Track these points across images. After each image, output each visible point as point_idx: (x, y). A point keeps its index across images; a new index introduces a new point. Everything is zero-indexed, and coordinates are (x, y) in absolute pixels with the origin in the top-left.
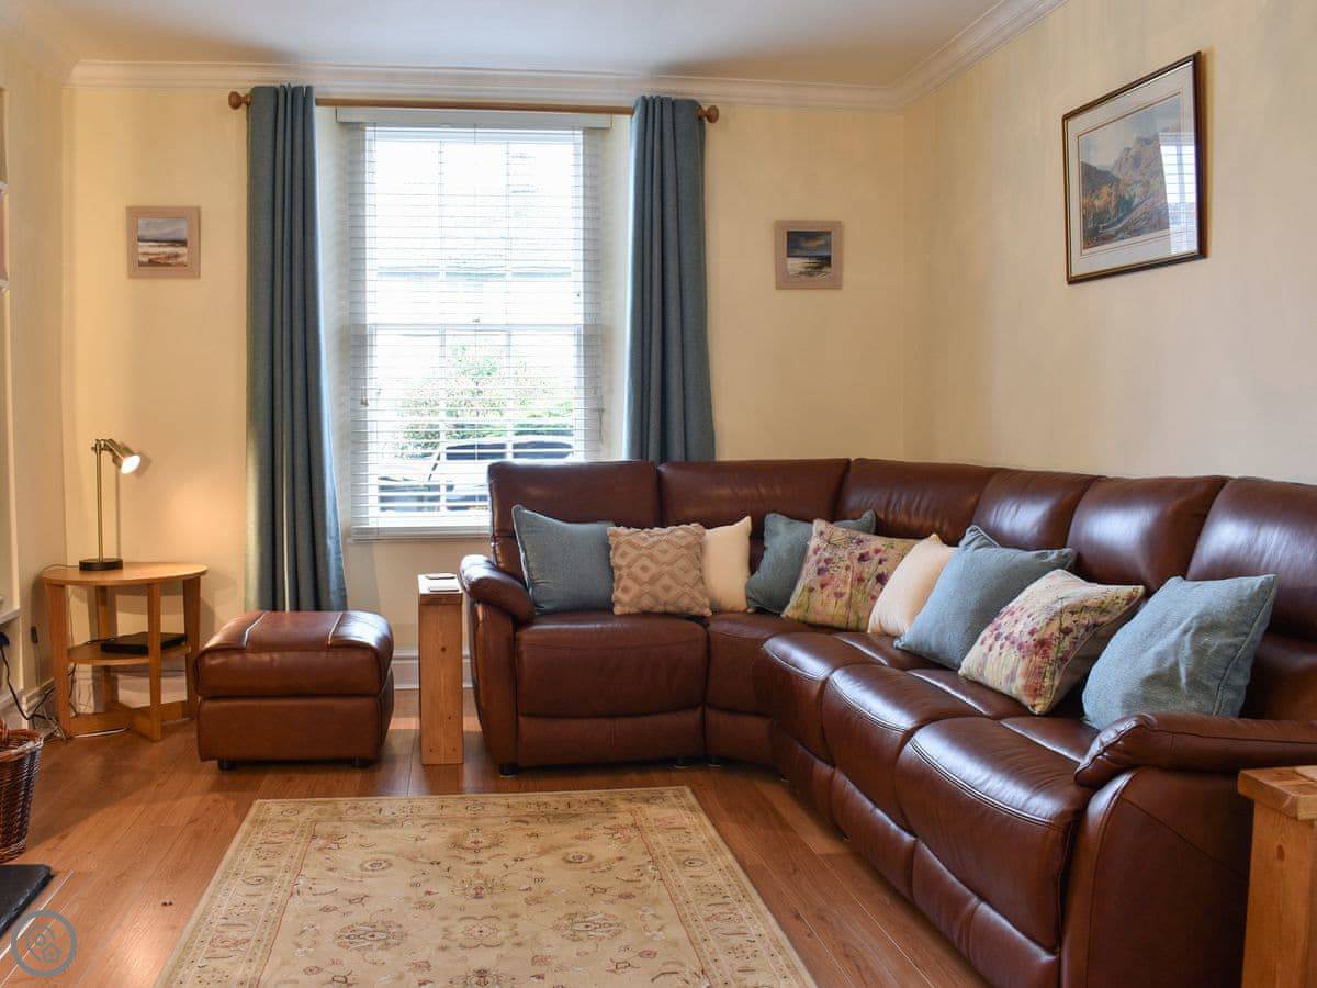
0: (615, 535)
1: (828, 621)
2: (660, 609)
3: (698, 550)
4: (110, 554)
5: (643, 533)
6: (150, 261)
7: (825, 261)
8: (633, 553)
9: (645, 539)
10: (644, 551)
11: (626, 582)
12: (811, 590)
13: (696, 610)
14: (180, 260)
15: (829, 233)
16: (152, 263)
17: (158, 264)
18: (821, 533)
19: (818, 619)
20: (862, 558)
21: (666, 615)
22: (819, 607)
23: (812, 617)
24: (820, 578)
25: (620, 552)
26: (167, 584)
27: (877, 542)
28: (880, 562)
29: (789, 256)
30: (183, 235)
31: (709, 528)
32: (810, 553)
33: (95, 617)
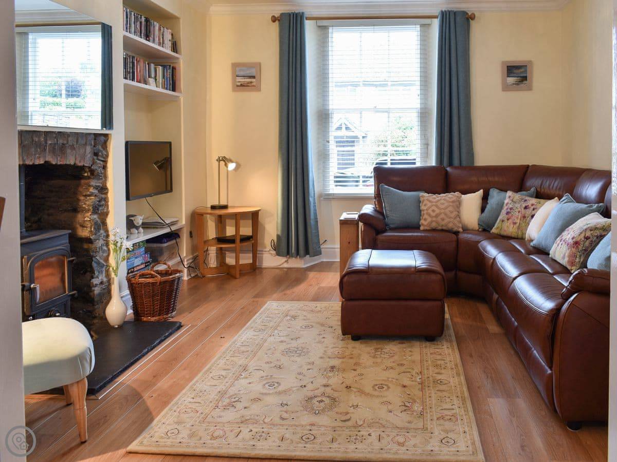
0: (423, 196)
1: (509, 234)
2: (440, 228)
3: (458, 204)
4: (223, 203)
5: (435, 196)
6: (241, 85)
7: (524, 78)
8: (429, 204)
9: (435, 198)
10: (434, 204)
11: (426, 216)
12: (503, 221)
13: (455, 229)
14: (253, 84)
15: (526, 66)
16: (242, 85)
17: (244, 86)
18: (510, 197)
19: (505, 234)
20: (526, 208)
21: (442, 230)
22: (506, 228)
23: (503, 233)
24: (507, 216)
25: (424, 203)
26: (243, 215)
27: (534, 201)
28: (534, 209)
29: (508, 76)
30: (254, 75)
31: (464, 194)
32: (505, 205)
33: (217, 227)
